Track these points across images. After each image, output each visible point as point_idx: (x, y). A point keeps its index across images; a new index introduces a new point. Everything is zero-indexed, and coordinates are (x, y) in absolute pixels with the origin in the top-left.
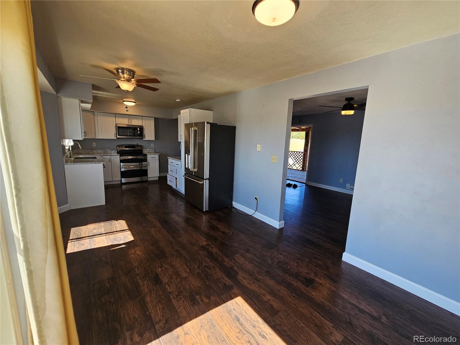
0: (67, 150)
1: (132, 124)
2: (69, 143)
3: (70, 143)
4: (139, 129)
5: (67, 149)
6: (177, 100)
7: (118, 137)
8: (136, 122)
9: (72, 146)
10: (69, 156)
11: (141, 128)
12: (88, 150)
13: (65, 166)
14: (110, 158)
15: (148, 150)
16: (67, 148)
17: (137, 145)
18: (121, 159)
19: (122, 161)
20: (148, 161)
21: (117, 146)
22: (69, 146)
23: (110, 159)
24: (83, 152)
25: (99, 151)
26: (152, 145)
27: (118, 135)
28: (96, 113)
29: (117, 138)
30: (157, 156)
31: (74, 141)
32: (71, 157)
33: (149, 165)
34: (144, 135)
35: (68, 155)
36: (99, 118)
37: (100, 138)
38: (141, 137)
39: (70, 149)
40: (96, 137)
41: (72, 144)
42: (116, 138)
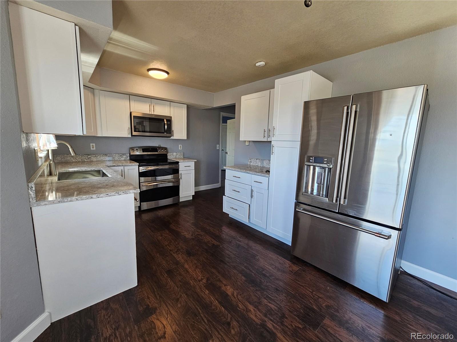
0: (43, 160)
1: (155, 113)
2: (48, 144)
3: (50, 143)
4: (166, 122)
5: (41, 158)
6: (257, 64)
7: (134, 133)
8: (161, 111)
9: (53, 151)
10: (46, 172)
11: (169, 120)
12: (82, 156)
13: (33, 209)
14: (123, 170)
15: (175, 154)
16: (42, 155)
17: (160, 148)
18: (140, 171)
19: (141, 175)
20: (180, 172)
21: (130, 148)
22: (48, 151)
23: (123, 172)
24: (74, 161)
25: (101, 158)
26: (179, 147)
27: (135, 131)
28: (96, 92)
29: (132, 135)
30: (192, 164)
31: (58, 137)
32: (50, 174)
33: (181, 179)
34: (173, 130)
35: (44, 171)
36: (102, 99)
37: (104, 136)
38: (168, 135)
39: (50, 158)
40: (97, 135)
41: (54, 145)
42: (130, 136)
